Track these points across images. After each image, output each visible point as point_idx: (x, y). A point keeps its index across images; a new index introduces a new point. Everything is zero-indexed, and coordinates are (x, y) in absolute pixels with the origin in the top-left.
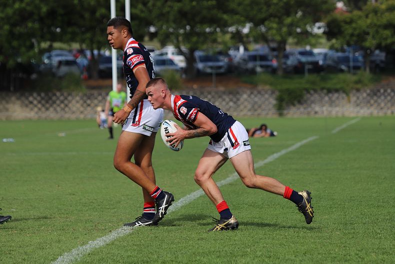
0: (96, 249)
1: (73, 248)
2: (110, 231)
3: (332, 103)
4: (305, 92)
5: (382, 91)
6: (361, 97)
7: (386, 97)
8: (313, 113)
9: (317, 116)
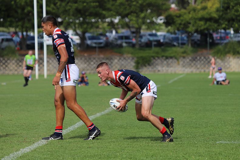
0: (25, 153)
1: (11, 153)
2: (34, 143)
3: (168, 65)
4: (152, 58)
5: (198, 58)
6: (186, 62)
7: (201, 62)
8: (157, 71)
9: (159, 73)
